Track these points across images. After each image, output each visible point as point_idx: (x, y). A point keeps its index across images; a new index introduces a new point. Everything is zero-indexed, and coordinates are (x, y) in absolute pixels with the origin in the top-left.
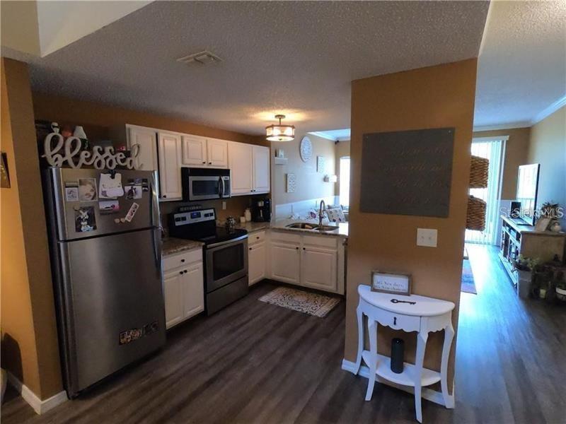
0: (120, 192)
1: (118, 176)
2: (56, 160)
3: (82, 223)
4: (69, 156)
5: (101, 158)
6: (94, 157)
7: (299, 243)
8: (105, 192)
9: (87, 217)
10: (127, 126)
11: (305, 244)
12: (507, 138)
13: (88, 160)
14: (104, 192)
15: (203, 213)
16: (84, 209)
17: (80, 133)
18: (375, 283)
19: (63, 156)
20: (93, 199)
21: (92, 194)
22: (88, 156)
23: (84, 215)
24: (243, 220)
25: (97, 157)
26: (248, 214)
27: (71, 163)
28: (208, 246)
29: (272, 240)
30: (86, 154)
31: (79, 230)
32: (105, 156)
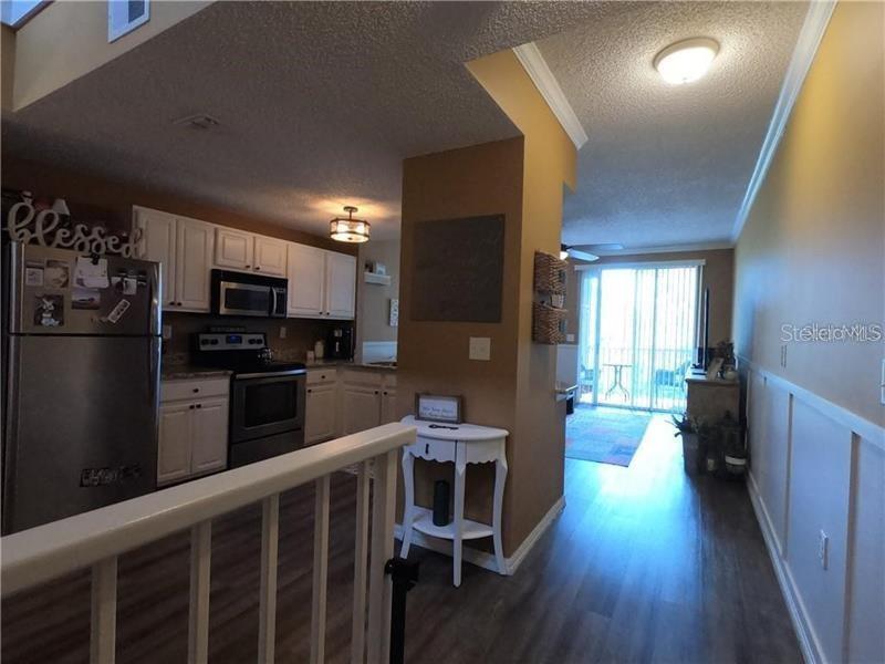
0: (104, 283)
1: (103, 262)
2: (22, 235)
3: (44, 315)
4: (39, 233)
5: (85, 239)
6: (76, 238)
7: (379, 386)
8: (81, 280)
9: (52, 308)
10: (135, 207)
11: (388, 387)
12: (703, 262)
13: (66, 240)
14: (80, 282)
15: (246, 337)
16: (49, 298)
17: (62, 207)
18: (421, 410)
19: (33, 231)
20: (63, 286)
21: (64, 280)
22: (68, 235)
23: (48, 304)
24: (310, 355)
25: (79, 238)
26: (320, 348)
27: (41, 240)
28: (238, 376)
29: (346, 382)
30: (64, 233)
31: (38, 322)
32: (90, 238)
